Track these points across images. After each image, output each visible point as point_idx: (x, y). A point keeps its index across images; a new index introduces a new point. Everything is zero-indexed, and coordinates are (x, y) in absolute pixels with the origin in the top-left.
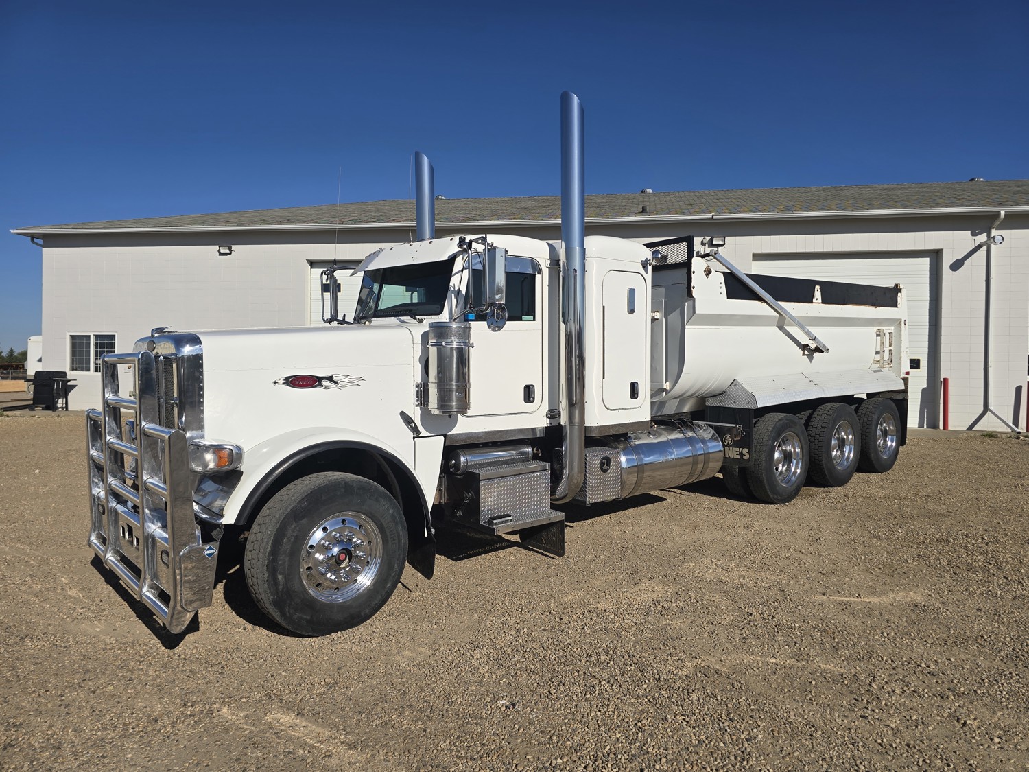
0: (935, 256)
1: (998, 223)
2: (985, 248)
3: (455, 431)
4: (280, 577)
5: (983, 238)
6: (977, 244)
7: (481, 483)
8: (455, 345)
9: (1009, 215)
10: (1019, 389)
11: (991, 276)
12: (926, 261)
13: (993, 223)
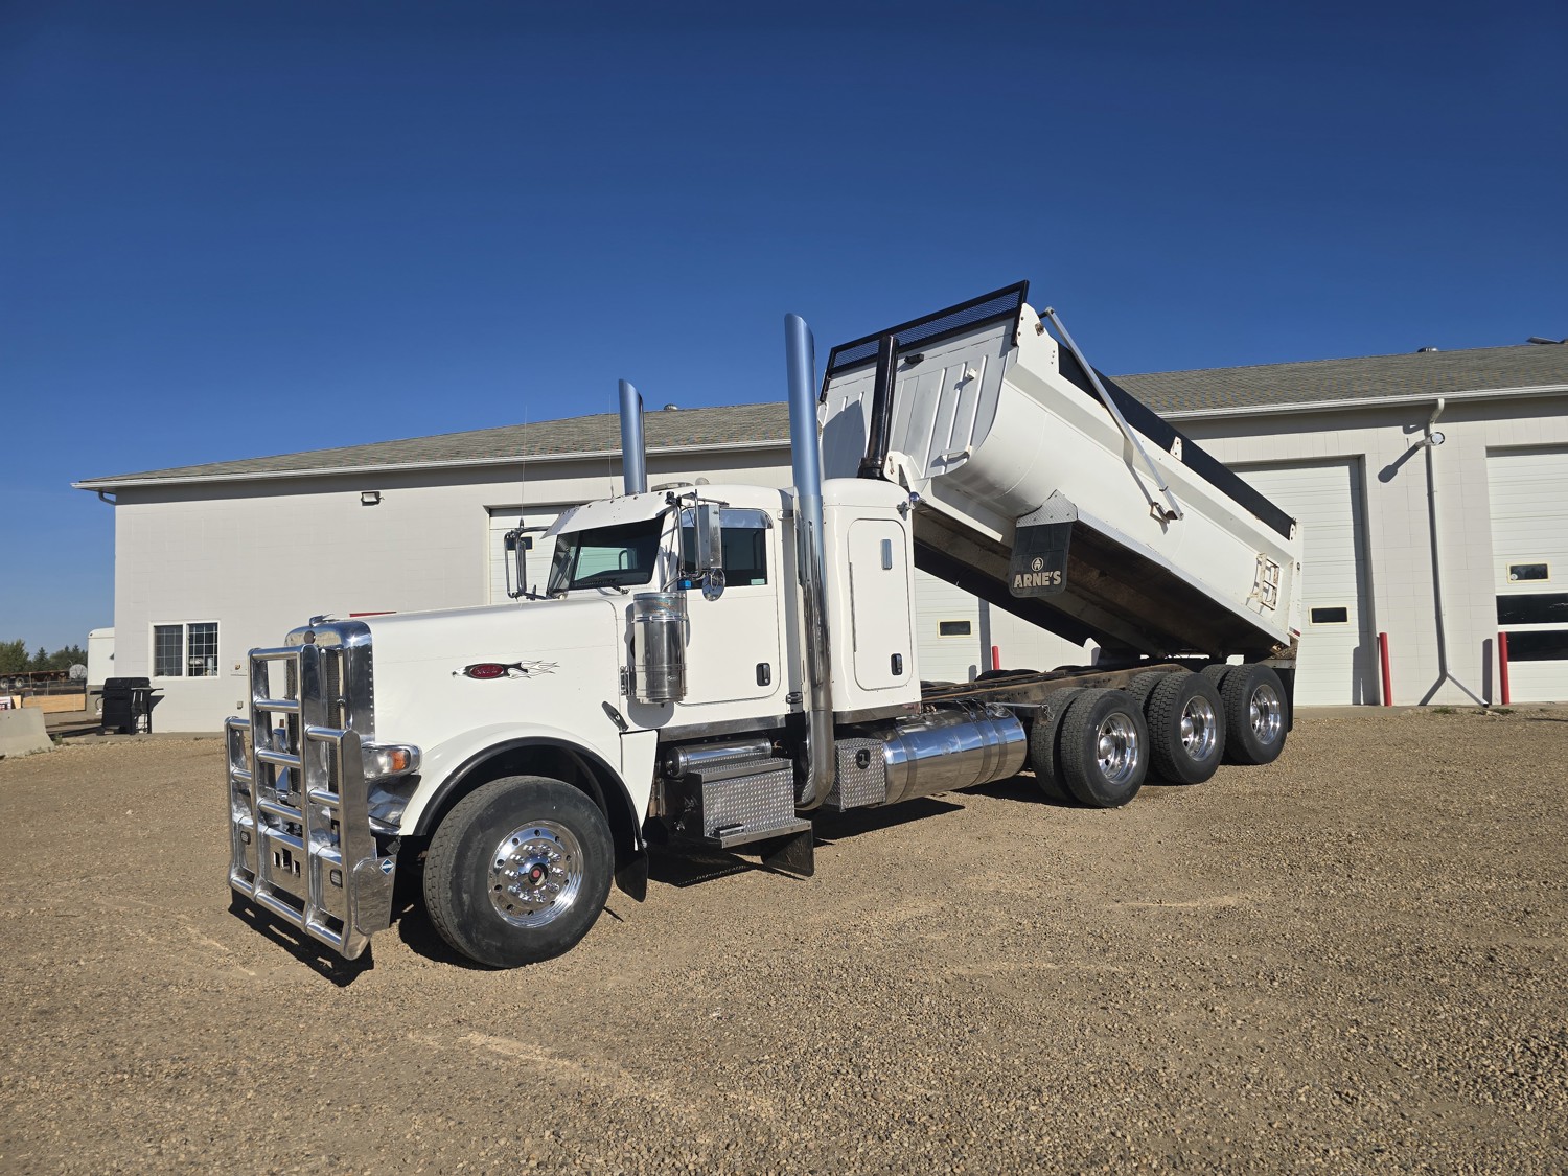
0: (1356, 463)
1: (1436, 415)
2: (1423, 450)
3: (671, 723)
4: (465, 896)
5: (1419, 436)
6: (1411, 445)
7: (705, 786)
8: (665, 619)
9: (1449, 404)
10: (1488, 644)
11: (1435, 489)
12: (1345, 470)
13: (1430, 415)
